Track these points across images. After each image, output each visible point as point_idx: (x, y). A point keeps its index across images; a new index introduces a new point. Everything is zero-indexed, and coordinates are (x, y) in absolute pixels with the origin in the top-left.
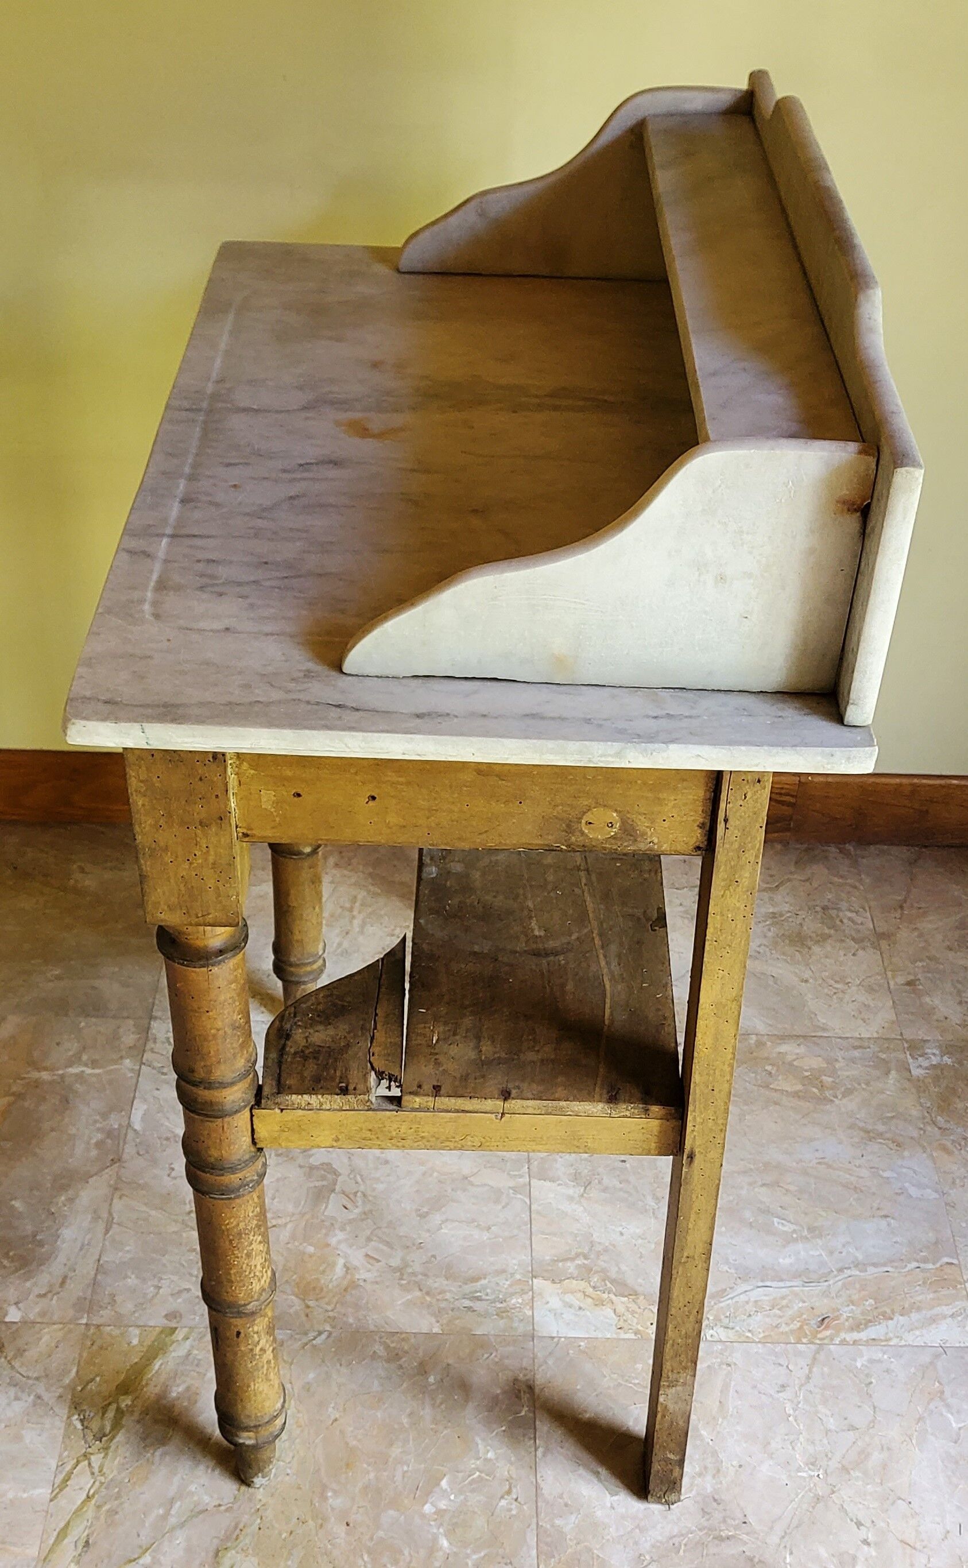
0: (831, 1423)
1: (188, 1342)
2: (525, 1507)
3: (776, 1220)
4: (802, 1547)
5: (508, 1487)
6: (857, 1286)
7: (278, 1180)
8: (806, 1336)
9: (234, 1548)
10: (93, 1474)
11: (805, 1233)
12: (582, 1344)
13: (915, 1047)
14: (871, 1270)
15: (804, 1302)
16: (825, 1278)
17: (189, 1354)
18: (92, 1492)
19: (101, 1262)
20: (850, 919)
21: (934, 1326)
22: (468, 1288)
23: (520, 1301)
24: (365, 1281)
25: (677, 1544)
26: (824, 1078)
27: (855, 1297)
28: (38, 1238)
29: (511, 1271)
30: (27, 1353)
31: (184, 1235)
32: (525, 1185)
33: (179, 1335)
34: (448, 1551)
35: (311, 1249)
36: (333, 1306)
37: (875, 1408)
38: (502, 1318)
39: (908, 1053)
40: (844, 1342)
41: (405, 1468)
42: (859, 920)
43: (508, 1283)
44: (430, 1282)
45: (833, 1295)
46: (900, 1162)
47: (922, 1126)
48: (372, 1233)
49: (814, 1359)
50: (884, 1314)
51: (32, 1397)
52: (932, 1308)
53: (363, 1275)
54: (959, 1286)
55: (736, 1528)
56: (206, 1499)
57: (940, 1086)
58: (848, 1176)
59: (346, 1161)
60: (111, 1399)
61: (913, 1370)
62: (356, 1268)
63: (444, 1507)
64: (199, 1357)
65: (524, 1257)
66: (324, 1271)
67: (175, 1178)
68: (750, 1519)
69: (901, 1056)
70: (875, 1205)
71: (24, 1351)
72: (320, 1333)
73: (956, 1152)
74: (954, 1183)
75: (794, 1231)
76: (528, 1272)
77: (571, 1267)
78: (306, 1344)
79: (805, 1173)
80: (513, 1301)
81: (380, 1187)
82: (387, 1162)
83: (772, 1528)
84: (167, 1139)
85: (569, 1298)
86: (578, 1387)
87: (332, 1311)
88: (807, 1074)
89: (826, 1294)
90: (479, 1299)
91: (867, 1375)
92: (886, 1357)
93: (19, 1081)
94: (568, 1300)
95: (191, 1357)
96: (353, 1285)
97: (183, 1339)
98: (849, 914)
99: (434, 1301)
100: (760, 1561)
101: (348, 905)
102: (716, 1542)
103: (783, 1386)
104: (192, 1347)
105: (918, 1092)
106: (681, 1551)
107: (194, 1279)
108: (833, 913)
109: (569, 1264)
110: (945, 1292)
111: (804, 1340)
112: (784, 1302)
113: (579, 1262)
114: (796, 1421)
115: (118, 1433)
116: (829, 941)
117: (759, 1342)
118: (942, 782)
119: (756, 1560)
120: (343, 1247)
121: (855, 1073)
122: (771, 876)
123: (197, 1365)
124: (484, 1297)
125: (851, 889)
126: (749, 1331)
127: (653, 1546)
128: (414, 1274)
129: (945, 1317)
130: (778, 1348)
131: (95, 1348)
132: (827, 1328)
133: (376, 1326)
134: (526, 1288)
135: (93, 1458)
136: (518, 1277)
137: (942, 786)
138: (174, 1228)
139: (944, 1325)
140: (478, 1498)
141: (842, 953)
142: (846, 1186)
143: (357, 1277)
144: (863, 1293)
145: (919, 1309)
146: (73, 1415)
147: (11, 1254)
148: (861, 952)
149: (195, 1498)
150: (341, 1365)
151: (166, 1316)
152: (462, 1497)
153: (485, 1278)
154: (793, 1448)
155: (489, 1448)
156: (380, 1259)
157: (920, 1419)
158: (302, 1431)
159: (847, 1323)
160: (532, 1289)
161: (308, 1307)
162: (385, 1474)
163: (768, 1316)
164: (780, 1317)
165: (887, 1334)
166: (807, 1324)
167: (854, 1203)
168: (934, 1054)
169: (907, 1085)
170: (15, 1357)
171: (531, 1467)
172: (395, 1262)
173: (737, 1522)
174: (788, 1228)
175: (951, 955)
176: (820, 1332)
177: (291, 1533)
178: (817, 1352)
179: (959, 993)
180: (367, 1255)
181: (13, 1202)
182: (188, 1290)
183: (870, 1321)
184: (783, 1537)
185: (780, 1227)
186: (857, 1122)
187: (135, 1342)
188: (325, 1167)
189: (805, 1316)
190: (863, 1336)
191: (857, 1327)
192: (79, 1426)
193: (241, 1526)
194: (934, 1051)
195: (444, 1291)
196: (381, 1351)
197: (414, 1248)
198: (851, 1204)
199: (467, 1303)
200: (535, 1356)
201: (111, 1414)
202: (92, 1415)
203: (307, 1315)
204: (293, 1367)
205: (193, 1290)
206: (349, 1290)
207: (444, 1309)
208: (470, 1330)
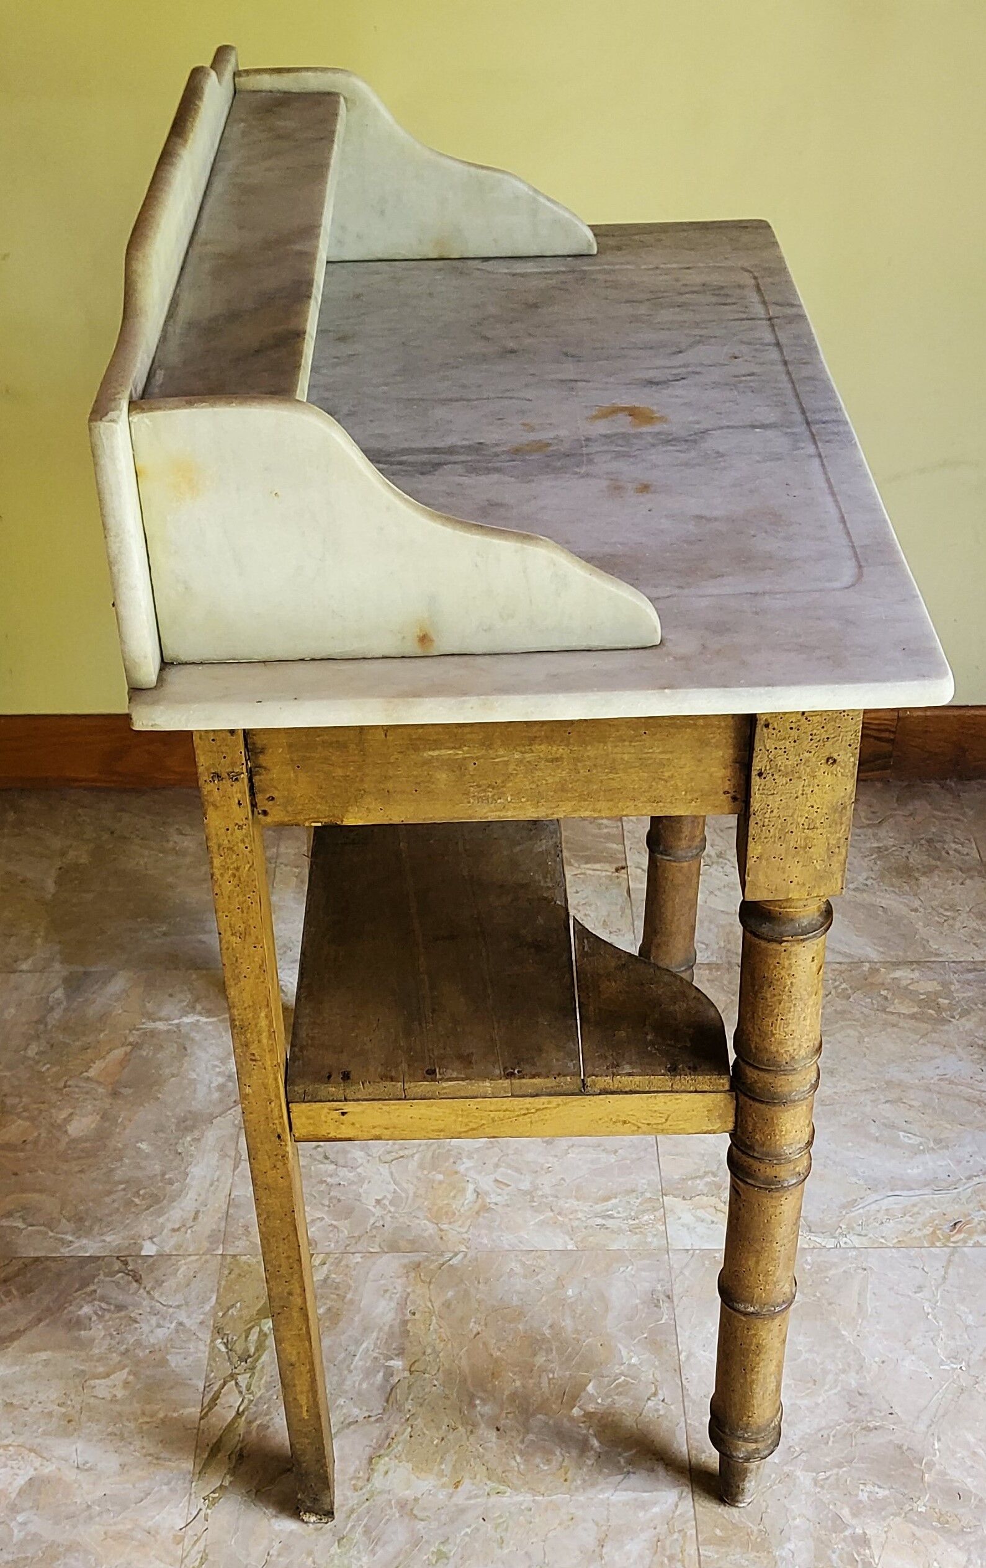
0: (970, 1320)
2: (672, 1407)
3: (901, 1134)
4: (949, 1434)
5: (654, 1389)
8: (939, 1240)
9: (387, 1455)
10: (241, 1392)
11: (932, 1145)
12: (716, 1255)
15: (935, 1209)
16: (955, 1185)
18: (241, 1409)
19: (232, 1196)
20: (955, 850)
22: (599, 1208)
23: (652, 1217)
24: (496, 1204)
25: (825, 1436)
26: (940, 1000)
28: (167, 1176)
29: (640, 1190)
30: (164, 1284)
31: (313, 1168)
33: (316, 1261)
34: (598, 1450)
35: (441, 1177)
36: (467, 1228)
38: (636, 1233)
40: (977, 1245)
41: (551, 1376)
42: (965, 851)
43: (638, 1201)
44: (561, 1203)
45: (964, 1200)
48: (499, 1160)
49: (949, 1261)
51: (174, 1324)
53: (494, 1198)
55: (882, 1418)
56: (356, 1411)
58: (970, 1091)
60: (253, 1323)
62: (487, 1193)
63: (592, 1410)
64: (337, 1280)
65: (653, 1177)
66: (455, 1197)
68: (896, 1409)
71: (163, 1282)
72: (456, 1254)
75: (921, 1144)
76: (658, 1191)
77: (700, 1185)
78: (443, 1264)
79: (928, 1089)
80: (646, 1218)
83: (918, 1417)
85: (700, 1213)
87: (466, 1232)
88: (922, 997)
89: (956, 1200)
90: (611, 1217)
93: (134, 1032)
94: (699, 1215)
95: (329, 1281)
96: (485, 1208)
97: (320, 1265)
98: (953, 845)
99: (567, 1220)
100: (909, 1449)
102: (864, 1432)
103: (920, 1287)
104: (329, 1271)
106: (830, 1443)
107: (327, 1208)
108: (938, 845)
109: (698, 1181)
111: (938, 1244)
112: (916, 1209)
113: (709, 1180)
114: (935, 1318)
115: (262, 1354)
116: (936, 872)
117: (894, 1247)
119: (905, 1448)
120: (472, 1174)
121: (970, 994)
122: (873, 813)
123: (336, 1289)
124: (616, 1215)
125: (954, 823)
126: (883, 1237)
127: (802, 1438)
128: (545, 1196)
130: (913, 1252)
131: (232, 1276)
132: (959, 1231)
133: (510, 1245)
134: (657, 1205)
135: (239, 1377)
136: (648, 1195)
140: (625, 1401)
141: (950, 882)
142: (969, 1100)
143: (488, 1200)
146: (216, 1340)
147: (141, 1192)
148: (968, 882)
149: (345, 1411)
150: (479, 1282)
152: (610, 1400)
153: (616, 1198)
154: (934, 1344)
155: (632, 1354)
156: (509, 1183)
158: (446, 1345)
159: (979, 1227)
160: (663, 1207)
161: (441, 1230)
162: (531, 1381)
163: (900, 1223)
164: (912, 1223)
166: (940, 1229)
167: (978, 1115)
170: (153, 1288)
171: (675, 1370)
172: (525, 1185)
173: (882, 1414)
174: (915, 1140)
176: (953, 1236)
177: (443, 1439)
178: (952, 1254)
180: (496, 1181)
181: (139, 1145)
182: (322, 1219)
184: (931, 1426)
185: (906, 1140)
186: (977, 1039)
189: (937, 1222)
192: (223, 1349)
193: (392, 1435)
195: (576, 1211)
196: (518, 1268)
197: (543, 1172)
198: (975, 1117)
199: (599, 1221)
200: (671, 1268)
201: (254, 1336)
202: (235, 1338)
203: (442, 1238)
204: (432, 1287)
205: (326, 1219)
206: (481, 1214)
207: (577, 1227)
208: (604, 1246)
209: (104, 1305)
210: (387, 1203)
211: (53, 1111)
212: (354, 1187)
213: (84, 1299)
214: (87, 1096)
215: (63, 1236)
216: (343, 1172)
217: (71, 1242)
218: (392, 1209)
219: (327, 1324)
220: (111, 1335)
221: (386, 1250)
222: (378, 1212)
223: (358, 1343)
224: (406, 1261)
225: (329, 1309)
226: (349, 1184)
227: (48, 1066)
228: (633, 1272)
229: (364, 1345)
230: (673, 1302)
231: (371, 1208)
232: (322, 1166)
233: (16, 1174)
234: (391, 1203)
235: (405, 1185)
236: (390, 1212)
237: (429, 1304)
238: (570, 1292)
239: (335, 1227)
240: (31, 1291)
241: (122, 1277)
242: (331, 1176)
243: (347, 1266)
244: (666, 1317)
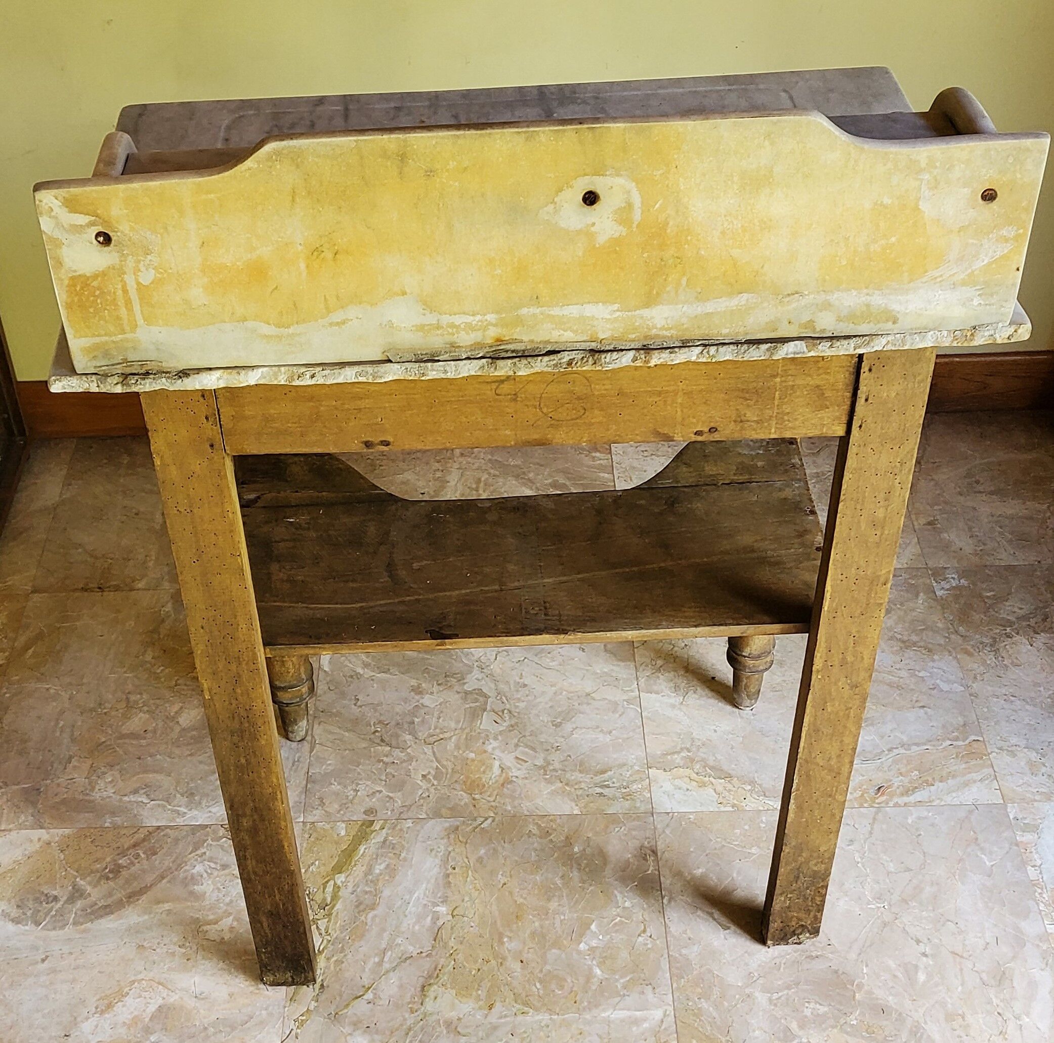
0: (892, 867)
1: (384, 830)
2: (658, 942)
4: (875, 961)
5: (643, 927)
6: (905, 761)
7: (440, 704)
8: (866, 801)
9: (436, 984)
10: (320, 934)
12: (691, 816)
13: (938, 574)
14: (914, 748)
15: (863, 776)
16: (879, 756)
17: (384, 842)
18: (321, 949)
19: (310, 774)
21: (967, 788)
22: (598, 779)
23: (640, 786)
24: (517, 777)
25: (778, 963)
27: (903, 770)
29: (630, 764)
31: (372, 749)
32: (636, 697)
33: (376, 826)
34: (601, 977)
35: (472, 755)
36: (494, 797)
37: (924, 853)
38: (627, 800)
39: (932, 579)
40: (896, 805)
41: (562, 917)
43: (629, 773)
44: (568, 775)
45: (886, 769)
46: (931, 664)
47: (947, 635)
48: (519, 741)
49: (874, 819)
50: (927, 782)
52: (964, 775)
53: (516, 773)
54: (984, 757)
55: (823, 949)
56: (411, 948)
57: (959, 603)
58: (891, 677)
59: (493, 686)
60: (329, 878)
61: (953, 823)
62: (509, 768)
63: (595, 945)
64: (394, 842)
65: (640, 753)
66: (484, 772)
67: (361, 706)
68: (833, 942)
69: (928, 581)
70: (915, 699)
72: (486, 819)
73: (976, 654)
74: (975, 678)
76: (645, 764)
77: (677, 758)
80: (635, 787)
81: (522, 705)
82: (525, 685)
83: (850, 947)
84: (352, 677)
85: (677, 782)
86: (692, 850)
87: (494, 801)
89: (879, 769)
90: (608, 787)
91: (917, 829)
92: (930, 814)
94: (677, 784)
95: (388, 842)
96: (508, 781)
97: (380, 829)
99: (573, 790)
100: (843, 973)
101: (474, 486)
102: (808, 960)
103: (851, 841)
104: (387, 834)
105: (943, 608)
106: (782, 969)
107: (384, 783)
109: (676, 756)
110: (973, 762)
111: (865, 805)
113: (684, 755)
114: (863, 866)
115: (337, 902)
118: (947, 360)
119: (840, 972)
120: (497, 752)
122: (813, 443)
123: (392, 849)
124: (611, 785)
127: (759, 966)
128: (555, 770)
129: (975, 782)
131: (312, 839)
132: (883, 794)
133: (528, 811)
134: (644, 776)
135: (319, 922)
136: (637, 768)
137: (946, 363)
138: (364, 745)
139: (974, 789)
140: (621, 937)
142: (890, 685)
143: (511, 774)
144: (909, 767)
145: (954, 777)
149: (402, 948)
150: (504, 842)
151: (365, 813)
152: (609, 936)
153: (611, 771)
154: (863, 887)
155: (625, 899)
156: (527, 760)
157: (961, 860)
159: (898, 790)
160: (649, 777)
161: (474, 799)
162: (547, 922)
165: (930, 797)
166: (867, 793)
167: (897, 698)
168: (953, 578)
169: (933, 603)
171: (660, 912)
172: (540, 762)
173: (823, 945)
175: (962, 498)
176: (878, 798)
177: (479, 970)
178: (876, 813)
179: (970, 529)
180: (517, 758)
182: (380, 792)
183: (916, 788)
184: (860, 954)
186: (896, 634)
187: (343, 833)
188: (477, 691)
189: (865, 787)
190: (911, 799)
191: (907, 792)
193: (440, 967)
194: (953, 576)
195: (580, 782)
196: (535, 830)
197: (553, 750)
198: (895, 699)
199: (599, 790)
200: (655, 828)
201: (330, 888)
202: (315, 890)
203: (475, 806)
204: (467, 845)
205: (384, 791)
206: (505, 785)
207: (581, 795)
208: (603, 811)
209: (213, 865)
210: (431, 778)
211: (167, 705)
212: (404, 765)
213: (197, 860)
214: (194, 693)
215: (178, 808)
216: (397, 752)
217: (185, 813)
218: (435, 783)
219: (387, 878)
220: (219, 889)
221: (431, 816)
222: (424, 784)
223: (411, 893)
224: (447, 825)
225: (388, 865)
226: (401, 763)
227: (162, 668)
228: (625, 832)
229: (416, 895)
230: (657, 855)
231: (419, 782)
232: (380, 748)
233: (139, 758)
234: (435, 778)
235: (445, 763)
236: (433, 785)
237: (466, 860)
238: (576, 849)
239: (391, 798)
240: (155, 854)
241: (226, 841)
242: (387, 756)
243: (401, 830)
244: (651, 868)
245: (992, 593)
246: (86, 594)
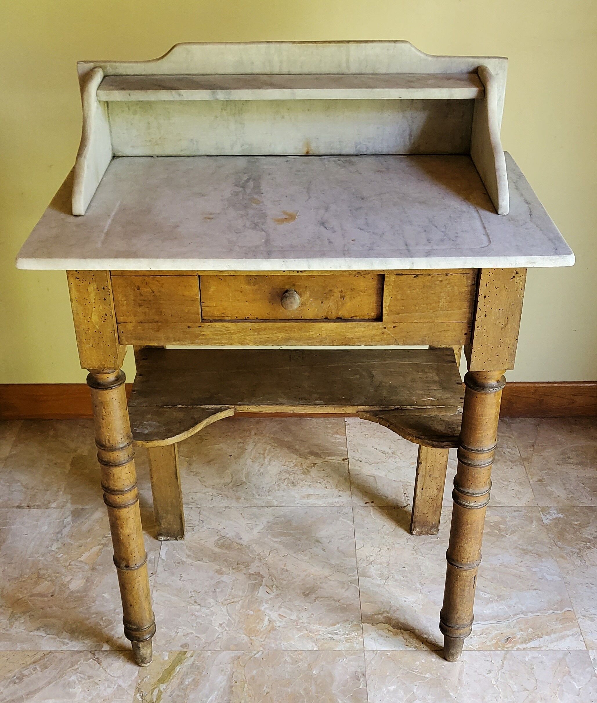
0: (515, 688)
1: (193, 658)
3: (481, 592)
6: (524, 622)
7: (233, 581)
8: (499, 647)
11: (496, 598)
12: (388, 653)
13: (545, 510)
14: (530, 614)
15: (498, 631)
16: (507, 619)
17: (193, 664)
20: (508, 452)
21: (563, 640)
22: (330, 629)
24: (279, 627)
26: (500, 526)
27: (523, 627)
28: (117, 611)
29: (351, 620)
30: (112, 665)
31: (189, 607)
32: (356, 580)
33: (188, 655)
35: (252, 613)
36: (264, 639)
37: (536, 680)
38: (348, 642)
39: (541, 513)
40: (518, 649)
42: (513, 452)
43: (350, 626)
44: (311, 626)
45: (512, 626)
46: (541, 564)
47: (550, 546)
48: (281, 604)
49: (504, 657)
50: (538, 635)
51: (116, 686)
52: (562, 632)
53: (278, 624)
54: (574, 621)
57: (558, 528)
58: (515, 571)
59: (267, 570)
60: (156, 686)
61: (554, 661)
62: (275, 621)
64: (198, 665)
65: (357, 614)
66: (258, 623)
67: (183, 581)
69: (538, 514)
70: (530, 584)
71: (112, 664)
72: (258, 652)
73: (568, 558)
74: (568, 573)
75: (491, 598)
76: (359, 620)
77: (381, 618)
78: (251, 657)
79: (494, 570)
80: (353, 634)
81: (285, 582)
82: (287, 571)
84: (179, 563)
86: (388, 674)
87: (264, 641)
88: (492, 524)
89: (508, 626)
91: (532, 665)
92: (540, 655)
93: (104, 538)
94: (380, 633)
95: (194, 666)
96: (273, 629)
97: (190, 657)
98: (508, 450)
99: (314, 635)
101: (262, 452)
103: (490, 671)
104: (195, 660)
105: (548, 531)
107: (195, 628)
108: (500, 449)
109: (380, 616)
110: (567, 624)
111: (499, 649)
112: (488, 631)
113: (385, 615)
114: (497, 687)
115: (160, 702)
116: (499, 462)
117: (476, 650)
120: (267, 611)
121: (515, 523)
123: (197, 669)
124: (338, 633)
125: (508, 438)
126: (471, 645)
128: (303, 623)
129: (568, 636)
130: (486, 653)
132: (510, 642)
133: (285, 648)
134: (359, 628)
136: (355, 623)
138: (184, 604)
139: (568, 640)
141: (505, 468)
142: (515, 575)
143: (275, 625)
144: (526, 626)
145: (555, 633)
146: (137, 694)
147: (104, 619)
148: (515, 467)
150: (269, 667)
151: (182, 646)
153: (339, 624)
154: (497, 700)
156: (286, 616)
157: (559, 685)
158: (251, 698)
159: (520, 640)
160: (362, 629)
161: (251, 639)
163: (480, 638)
164: (486, 638)
165: (540, 645)
166: (500, 641)
167: (519, 584)
168: (554, 513)
169: (542, 528)
170: (107, 667)
172: (294, 617)
174: (488, 596)
175: (559, 467)
176: (506, 645)
178: (506, 654)
179: (564, 484)
180: (280, 615)
181: (104, 595)
182: (192, 633)
183: (531, 639)
185: (483, 596)
186: (518, 545)
187: (166, 658)
188: (256, 574)
189: (498, 637)
190: (528, 646)
191: (525, 642)
192: (140, 699)
194: (554, 512)
195: (319, 631)
196: (289, 660)
197: (303, 611)
198: (518, 584)
199: (330, 636)
200: (365, 660)
201: (156, 693)
202: (146, 693)
203: (251, 644)
204: (245, 668)
205: (194, 633)
206: (271, 631)
207: (319, 639)
208: (332, 648)
209: (82, 676)
210: (225, 626)
211: (63, 577)
212: (208, 617)
213: (72, 672)
214: (80, 570)
215: (64, 640)
216: (204, 610)
217: (68, 643)
218: (227, 629)
219: (192, 687)
220: (85, 691)
221: (223, 649)
222: (220, 630)
223: (207, 697)
224: (233, 655)
225: (194, 680)
226: (207, 616)
227: (62, 554)
228: (346, 662)
229: (210, 698)
230: (366, 677)
231: (217, 628)
232: (193, 606)
233: (42, 609)
234: (227, 626)
235: (234, 617)
236: (226, 630)
237: (244, 677)
238: (314, 672)
239: (198, 638)
240: (46, 668)
241: (92, 661)
242: (197, 611)
243: (203, 657)
244: (362, 685)
245: (578, 522)
246: (19, 510)
